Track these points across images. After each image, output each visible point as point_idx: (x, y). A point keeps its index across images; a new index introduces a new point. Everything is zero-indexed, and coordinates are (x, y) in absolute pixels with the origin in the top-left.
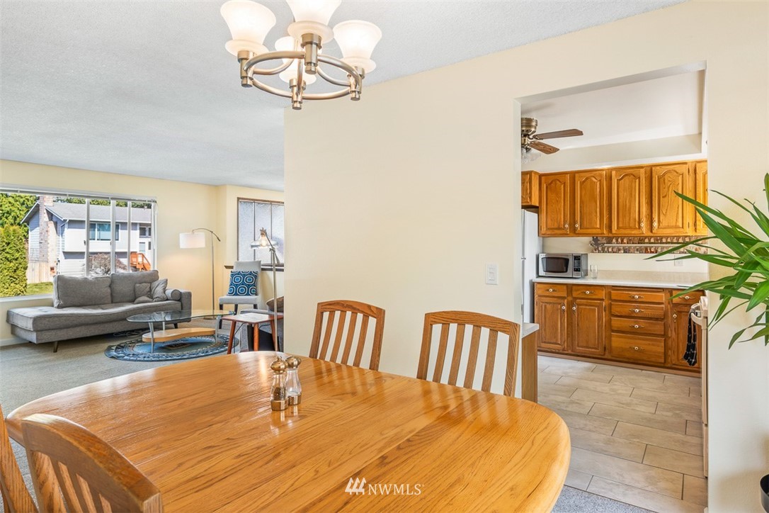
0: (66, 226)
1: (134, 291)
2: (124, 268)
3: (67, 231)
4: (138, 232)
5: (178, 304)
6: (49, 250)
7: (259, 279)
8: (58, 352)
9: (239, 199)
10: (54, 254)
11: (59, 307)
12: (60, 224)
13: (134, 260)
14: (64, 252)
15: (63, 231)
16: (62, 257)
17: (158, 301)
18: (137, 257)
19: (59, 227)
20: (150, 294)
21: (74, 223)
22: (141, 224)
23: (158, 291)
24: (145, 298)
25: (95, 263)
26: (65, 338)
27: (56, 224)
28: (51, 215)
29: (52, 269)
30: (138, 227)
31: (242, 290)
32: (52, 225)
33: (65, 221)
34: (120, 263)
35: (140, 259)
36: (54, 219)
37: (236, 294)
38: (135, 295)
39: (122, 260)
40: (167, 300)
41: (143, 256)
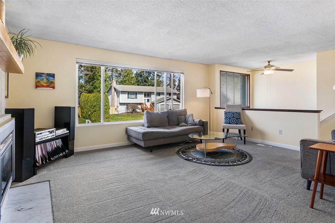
0: (120, 93)
1: (178, 119)
2: (139, 109)
3: (121, 95)
4: (144, 95)
5: (202, 128)
6: (115, 102)
7: (242, 115)
8: (153, 151)
9: (221, 71)
10: (116, 104)
11: (148, 127)
12: (118, 92)
13: (142, 106)
14: (120, 103)
15: (119, 95)
16: (119, 105)
17: (191, 126)
18: (143, 105)
19: (118, 94)
20: (186, 121)
21: (123, 92)
22: (145, 92)
23: (190, 120)
24: (183, 124)
25: (129, 107)
26: (156, 145)
27: (117, 93)
28: (115, 89)
29: (116, 109)
30: (144, 93)
31: (233, 121)
32: (115, 93)
33: (120, 91)
34: (138, 107)
35: (144, 106)
36: (116, 91)
37: (230, 123)
38: (178, 122)
39: (138, 106)
40: (196, 125)
41: (146, 105)
